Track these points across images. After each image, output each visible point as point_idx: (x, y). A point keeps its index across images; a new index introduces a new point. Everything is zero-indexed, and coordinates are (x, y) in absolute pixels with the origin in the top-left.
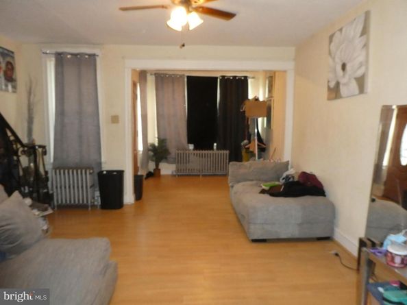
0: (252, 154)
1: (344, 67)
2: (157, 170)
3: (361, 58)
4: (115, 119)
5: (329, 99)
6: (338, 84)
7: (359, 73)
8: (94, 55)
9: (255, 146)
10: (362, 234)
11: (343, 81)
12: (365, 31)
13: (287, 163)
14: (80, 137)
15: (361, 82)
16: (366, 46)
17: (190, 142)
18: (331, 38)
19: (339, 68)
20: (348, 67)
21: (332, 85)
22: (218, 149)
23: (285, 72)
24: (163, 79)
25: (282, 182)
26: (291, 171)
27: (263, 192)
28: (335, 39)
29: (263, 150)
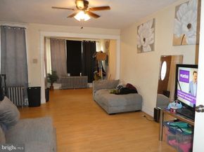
0: (99, 77)
1: (144, 40)
2: (52, 87)
3: (152, 37)
4: (35, 61)
5: (138, 53)
6: (142, 46)
7: (152, 42)
8: (24, 28)
9: (101, 74)
10: (155, 107)
11: (144, 45)
12: (153, 26)
13: (119, 80)
14: (16, 70)
15: (152, 46)
16: (154, 32)
17: (68, 72)
18: (138, 27)
19: (142, 40)
20: (146, 40)
21: (139, 47)
22: (82, 75)
23: (116, 40)
24: (54, 41)
25: (117, 89)
26: (121, 84)
27: (111, 93)
28: (140, 28)
29: (104, 75)
